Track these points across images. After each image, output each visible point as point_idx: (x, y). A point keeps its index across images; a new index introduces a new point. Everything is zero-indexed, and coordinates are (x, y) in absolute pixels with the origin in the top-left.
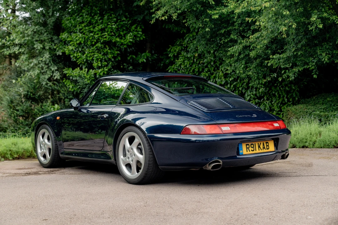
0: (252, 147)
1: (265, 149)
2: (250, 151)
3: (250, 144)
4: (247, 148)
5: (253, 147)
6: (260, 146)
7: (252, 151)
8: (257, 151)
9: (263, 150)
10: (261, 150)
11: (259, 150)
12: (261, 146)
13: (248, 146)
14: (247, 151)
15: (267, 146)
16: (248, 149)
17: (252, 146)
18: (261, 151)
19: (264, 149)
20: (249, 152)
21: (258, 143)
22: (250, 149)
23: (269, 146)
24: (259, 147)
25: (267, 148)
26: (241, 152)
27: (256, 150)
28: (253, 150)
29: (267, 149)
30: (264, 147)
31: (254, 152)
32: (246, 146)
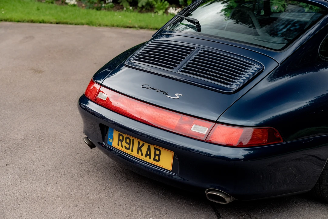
0: (126, 143)
1: (150, 158)
2: (122, 146)
3: (125, 136)
4: (119, 140)
5: (129, 144)
6: (142, 149)
7: (126, 148)
8: (134, 153)
9: (146, 157)
10: (142, 155)
11: (138, 153)
12: (144, 149)
13: (121, 138)
14: (118, 145)
15: (155, 155)
16: (120, 142)
17: (128, 141)
18: (139, 156)
19: (148, 157)
20: (119, 147)
21: (139, 142)
22: (124, 143)
24: (139, 149)
25: (155, 157)
26: (110, 140)
27: (132, 151)
28: (128, 149)
29: (154, 159)
30: (148, 153)
31: (129, 152)
32: (119, 137)
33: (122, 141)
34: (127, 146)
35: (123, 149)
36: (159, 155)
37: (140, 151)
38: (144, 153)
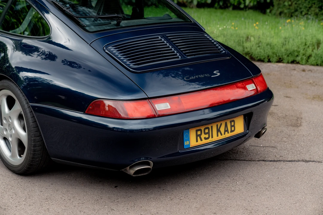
0: (205, 134)
1: (228, 133)
3: (203, 128)
4: (197, 136)
5: (208, 133)
6: (220, 129)
7: (205, 138)
8: (215, 138)
9: (225, 134)
10: (221, 134)
11: (218, 136)
12: (222, 129)
13: (199, 133)
14: (197, 142)
15: (232, 127)
16: (198, 138)
17: (207, 131)
19: (226, 133)
21: (217, 125)
22: (203, 136)
23: (236, 125)
24: (218, 130)
26: (186, 143)
27: (212, 137)
28: (208, 138)
29: (232, 131)
30: (226, 129)
31: (210, 140)
32: (197, 133)
33: (200, 136)
34: (207, 136)
35: (204, 141)
36: (234, 126)
37: (219, 133)
38: (223, 133)
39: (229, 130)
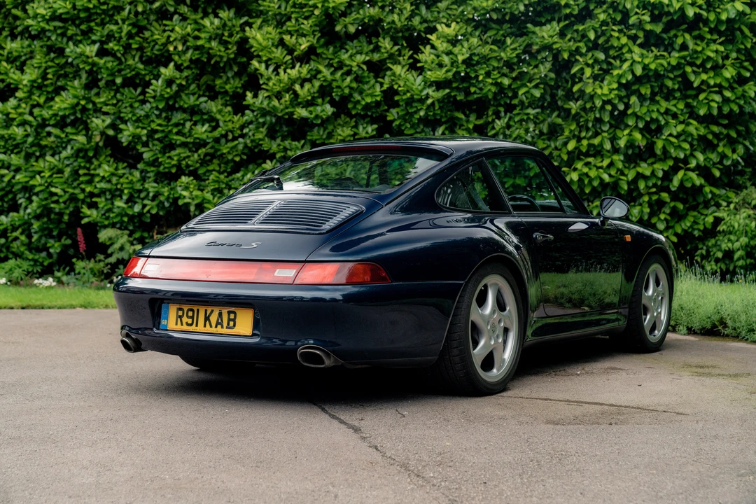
0: (188, 317)
1: (222, 327)
2: (182, 324)
4: (178, 317)
5: (192, 318)
6: (211, 317)
7: (188, 324)
8: (201, 328)
9: (216, 327)
10: (211, 326)
11: (205, 326)
12: (214, 318)
13: (180, 313)
14: (176, 324)
15: (229, 320)
16: (179, 319)
17: (190, 315)
18: (208, 329)
19: (219, 326)
20: (179, 327)
21: (206, 311)
22: (185, 319)
23: (237, 321)
24: (207, 319)
25: (228, 324)
26: (163, 322)
27: (197, 325)
28: (191, 325)
29: (228, 327)
30: (220, 321)
31: (193, 328)
32: (177, 313)
33: (181, 317)
34: (190, 321)
35: (185, 328)
36: (234, 320)
37: (207, 322)
38: (214, 323)
39: (225, 324)
